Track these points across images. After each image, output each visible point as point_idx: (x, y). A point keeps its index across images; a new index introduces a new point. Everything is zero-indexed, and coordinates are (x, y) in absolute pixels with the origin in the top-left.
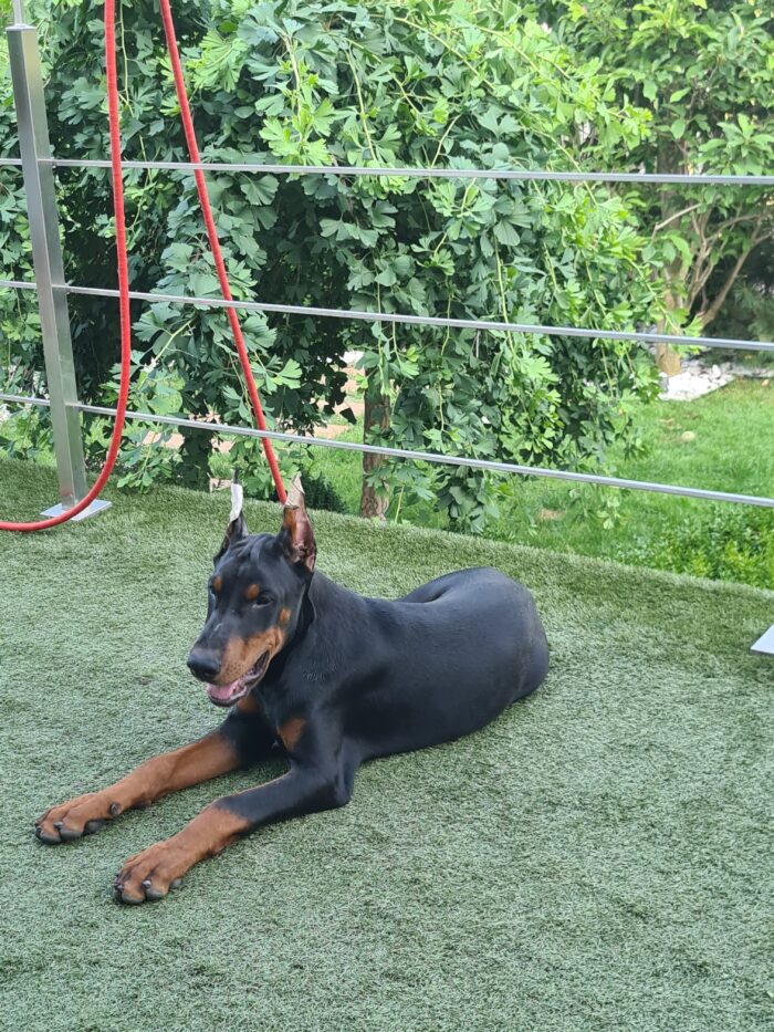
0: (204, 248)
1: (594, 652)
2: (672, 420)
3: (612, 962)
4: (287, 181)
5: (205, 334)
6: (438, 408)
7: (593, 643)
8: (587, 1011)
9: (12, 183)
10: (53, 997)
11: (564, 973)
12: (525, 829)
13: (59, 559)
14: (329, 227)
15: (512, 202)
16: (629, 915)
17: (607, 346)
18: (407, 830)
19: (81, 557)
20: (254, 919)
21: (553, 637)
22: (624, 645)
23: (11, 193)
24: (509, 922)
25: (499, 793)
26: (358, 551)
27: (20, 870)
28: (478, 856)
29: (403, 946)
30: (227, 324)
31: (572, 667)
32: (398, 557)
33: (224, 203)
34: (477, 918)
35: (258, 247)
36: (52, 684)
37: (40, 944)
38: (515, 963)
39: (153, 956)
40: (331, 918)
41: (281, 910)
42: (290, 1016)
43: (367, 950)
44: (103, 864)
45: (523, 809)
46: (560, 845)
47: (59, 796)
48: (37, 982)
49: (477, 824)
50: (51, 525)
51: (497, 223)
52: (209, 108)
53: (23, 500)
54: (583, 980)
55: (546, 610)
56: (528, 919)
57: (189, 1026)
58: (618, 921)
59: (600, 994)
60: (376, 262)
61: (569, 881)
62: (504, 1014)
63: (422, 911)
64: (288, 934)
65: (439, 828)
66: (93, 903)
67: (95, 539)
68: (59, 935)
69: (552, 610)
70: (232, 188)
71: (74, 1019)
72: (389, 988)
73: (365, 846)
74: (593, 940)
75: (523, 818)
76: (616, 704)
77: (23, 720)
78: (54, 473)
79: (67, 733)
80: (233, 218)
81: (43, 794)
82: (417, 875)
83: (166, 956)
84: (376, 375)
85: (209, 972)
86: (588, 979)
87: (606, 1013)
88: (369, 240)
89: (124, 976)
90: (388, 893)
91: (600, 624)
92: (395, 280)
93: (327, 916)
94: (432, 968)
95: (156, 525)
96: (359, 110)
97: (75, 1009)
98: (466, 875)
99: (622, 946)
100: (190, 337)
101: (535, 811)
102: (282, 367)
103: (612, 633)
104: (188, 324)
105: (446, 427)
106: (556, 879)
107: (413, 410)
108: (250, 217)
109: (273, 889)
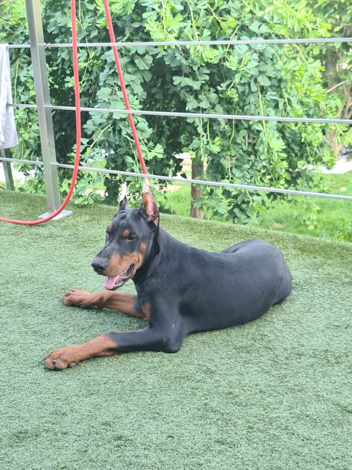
0: (117, 90)
1: (314, 280)
2: (334, 182)
3: (337, 436)
4: (157, 58)
5: (118, 130)
6: (228, 169)
7: (314, 276)
8: (326, 462)
9: (26, 63)
10: (43, 450)
11: (312, 442)
12: (286, 367)
13: (47, 237)
14: (177, 80)
15: (266, 65)
16: (344, 411)
17: (308, 141)
18: (224, 367)
19: (58, 236)
20: (147, 411)
21: (293, 273)
22: (330, 277)
23: (25, 68)
24: (280, 415)
25: (271, 349)
26: (193, 233)
27: (27, 386)
28: (262, 381)
29: (225, 426)
30: (128, 126)
31: (304, 287)
32: (213, 236)
33: (127, 69)
34: (263, 413)
35: (142, 89)
36: (43, 295)
37: (37, 423)
38: (286, 436)
39: (95, 430)
40: (187, 412)
41: (161, 407)
42: (167, 463)
43: (206, 429)
44: (69, 383)
45: (284, 357)
46: (305, 376)
47: (47, 349)
48: (35, 443)
49: (261, 364)
50: (43, 222)
51: (258, 76)
52: (119, 24)
53: (30, 211)
54: (323, 445)
55: (289, 260)
56: (291, 413)
57: (114, 467)
58: (339, 415)
59: (332, 453)
60: (200, 97)
61: (311, 394)
62: (281, 463)
63: (234, 409)
64: (165, 420)
65: (241, 366)
66: (64, 402)
67: (64, 228)
68: (46, 419)
69: (291, 260)
70: (130, 61)
71: (55, 463)
72: (219, 449)
73: (203, 375)
74: (326, 424)
75: (284, 362)
76: (328, 306)
77: (29, 312)
78: (45, 199)
79: (51, 319)
80: (131, 76)
81: (39, 348)
82: (231, 390)
83: (102, 430)
84: (199, 152)
85: (124, 439)
86: (325, 445)
87: (337, 464)
88: (196, 86)
89: (80, 440)
90: (216, 399)
91: (316, 267)
92: (209, 105)
93: (185, 411)
94: (241, 438)
95: (94, 222)
96: (192, 22)
97: (55, 457)
98: (256, 390)
99: (342, 428)
100: (110, 132)
101: (290, 358)
102: (154, 147)
103: (323, 271)
104: (110, 126)
105: (232, 178)
106: (304, 393)
107: (215, 171)
108: (139, 76)
109: (156, 397)
